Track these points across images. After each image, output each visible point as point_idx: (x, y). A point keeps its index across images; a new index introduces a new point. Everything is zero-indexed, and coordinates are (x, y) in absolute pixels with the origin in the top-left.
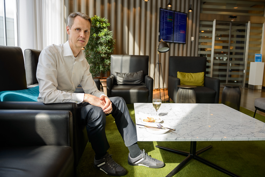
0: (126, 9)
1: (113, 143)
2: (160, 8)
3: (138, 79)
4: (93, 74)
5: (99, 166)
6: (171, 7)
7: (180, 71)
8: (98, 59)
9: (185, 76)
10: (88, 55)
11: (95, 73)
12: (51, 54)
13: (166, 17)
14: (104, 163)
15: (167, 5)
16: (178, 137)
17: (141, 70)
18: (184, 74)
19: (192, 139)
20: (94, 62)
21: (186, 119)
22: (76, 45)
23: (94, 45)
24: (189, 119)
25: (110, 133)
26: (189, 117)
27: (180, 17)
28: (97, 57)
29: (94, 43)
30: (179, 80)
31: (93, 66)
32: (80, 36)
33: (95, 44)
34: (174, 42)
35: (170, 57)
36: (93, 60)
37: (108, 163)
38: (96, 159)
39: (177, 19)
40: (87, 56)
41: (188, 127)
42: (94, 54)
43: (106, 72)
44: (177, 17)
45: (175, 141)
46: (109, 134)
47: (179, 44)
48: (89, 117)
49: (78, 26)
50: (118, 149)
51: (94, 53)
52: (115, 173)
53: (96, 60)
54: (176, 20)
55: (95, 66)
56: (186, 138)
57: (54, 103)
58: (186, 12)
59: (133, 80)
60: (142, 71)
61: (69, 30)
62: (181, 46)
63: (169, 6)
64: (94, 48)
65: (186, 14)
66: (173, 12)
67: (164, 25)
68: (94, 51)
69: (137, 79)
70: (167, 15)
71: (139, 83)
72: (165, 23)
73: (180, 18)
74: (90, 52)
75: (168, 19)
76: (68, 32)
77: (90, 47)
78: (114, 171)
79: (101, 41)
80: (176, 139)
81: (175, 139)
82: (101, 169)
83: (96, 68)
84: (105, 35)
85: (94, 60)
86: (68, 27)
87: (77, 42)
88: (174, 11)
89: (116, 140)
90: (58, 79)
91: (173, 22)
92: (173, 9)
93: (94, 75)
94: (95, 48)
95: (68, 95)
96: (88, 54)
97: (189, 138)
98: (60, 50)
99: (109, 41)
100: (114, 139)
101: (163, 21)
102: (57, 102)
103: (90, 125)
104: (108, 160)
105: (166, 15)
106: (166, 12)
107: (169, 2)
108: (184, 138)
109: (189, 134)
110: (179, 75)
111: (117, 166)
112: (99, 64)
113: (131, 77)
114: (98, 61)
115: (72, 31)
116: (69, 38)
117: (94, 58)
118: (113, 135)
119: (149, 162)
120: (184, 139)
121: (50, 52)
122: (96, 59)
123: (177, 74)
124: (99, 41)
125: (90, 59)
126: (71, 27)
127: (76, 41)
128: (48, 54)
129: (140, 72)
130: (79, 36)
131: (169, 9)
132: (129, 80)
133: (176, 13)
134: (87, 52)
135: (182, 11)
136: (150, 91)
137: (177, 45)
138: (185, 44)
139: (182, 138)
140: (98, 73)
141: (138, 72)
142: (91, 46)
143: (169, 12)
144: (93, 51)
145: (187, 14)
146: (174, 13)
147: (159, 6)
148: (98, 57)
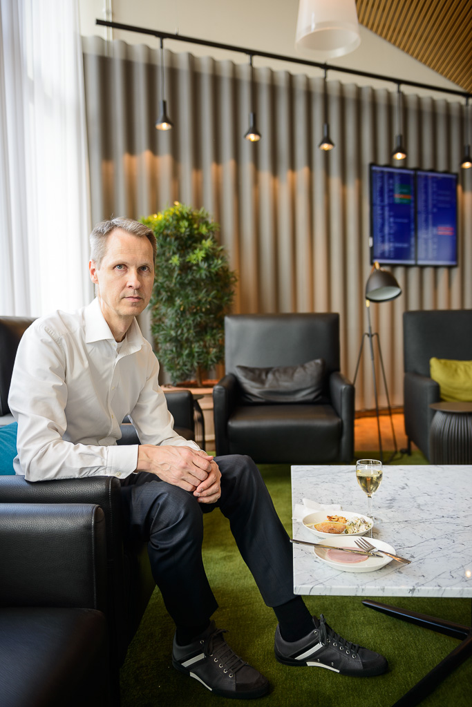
0: (265, 175)
1: (233, 590)
2: (372, 165)
3: (309, 385)
4: (175, 374)
5: (186, 664)
6: (405, 161)
7: (439, 357)
8: (188, 330)
9: (456, 370)
10: (160, 319)
11: (179, 370)
12: (50, 339)
13: (391, 191)
14: (202, 656)
15: (391, 154)
16: (417, 584)
17: (317, 358)
18: (454, 366)
19: (462, 590)
20: (177, 336)
21: (449, 520)
22: (117, 311)
23: (174, 289)
24: (458, 521)
25: (225, 558)
26: (462, 514)
27: (435, 185)
28: (186, 322)
29: (175, 284)
30: (437, 388)
31: (174, 349)
32: (128, 285)
33: (178, 286)
34: (420, 262)
35: (408, 314)
36: (173, 333)
37: (213, 658)
38: (179, 644)
39: (426, 193)
40: (157, 321)
41: (454, 550)
42: (177, 316)
43: (212, 367)
44: (426, 186)
45: (410, 595)
46: (221, 559)
47: (436, 267)
48: (154, 518)
49: (120, 258)
50: (245, 608)
51: (176, 311)
52: (233, 688)
53: (182, 333)
54: (421, 197)
55: (178, 349)
56: (443, 588)
57: (56, 478)
58: (455, 169)
59: (293, 389)
60: (319, 361)
61: (97, 272)
62: (443, 274)
63: (399, 156)
64: (176, 296)
65: (454, 177)
66: (412, 173)
67: (387, 213)
68: (176, 308)
69: (304, 386)
70: (393, 185)
71: (312, 397)
72: (387, 209)
73: (435, 190)
74: (163, 309)
75: (398, 197)
76: (93, 278)
77: (164, 295)
78: (231, 682)
79: (194, 277)
80: (413, 590)
81: (411, 590)
82: (192, 675)
83: (182, 355)
84: (207, 258)
85: (176, 332)
86: (92, 264)
87: (120, 302)
88: (415, 170)
89: (242, 581)
90: (66, 411)
91: (412, 205)
92: (413, 163)
93: (177, 377)
94: (179, 298)
95: (92, 455)
96: (158, 314)
97: (454, 588)
98: (76, 327)
99: (217, 274)
100: (236, 576)
101: (382, 201)
102: (62, 476)
103: (157, 541)
104: (213, 647)
105: (389, 185)
106: (391, 175)
107: (399, 144)
108: (438, 588)
109: (454, 575)
110: (438, 369)
111: (242, 665)
112: (192, 343)
113: (286, 381)
114: (189, 335)
115: (104, 274)
116: (97, 293)
117: (176, 326)
118: (231, 564)
119: (338, 657)
120: (439, 590)
121: (49, 334)
122: (183, 330)
123: (428, 367)
124: (190, 277)
125: (163, 329)
126: (101, 262)
127: (117, 301)
128: (42, 340)
129: (312, 363)
130: (124, 287)
131: (398, 164)
132: (281, 389)
133: (420, 176)
134: (157, 309)
135: (442, 166)
136: (345, 424)
137: (428, 273)
138: (456, 266)
139: (431, 588)
140: (188, 370)
141: (307, 365)
142: (166, 292)
143: (401, 174)
144: (174, 305)
145: (456, 174)
146: (415, 176)
147: (367, 158)
148: (187, 325)
